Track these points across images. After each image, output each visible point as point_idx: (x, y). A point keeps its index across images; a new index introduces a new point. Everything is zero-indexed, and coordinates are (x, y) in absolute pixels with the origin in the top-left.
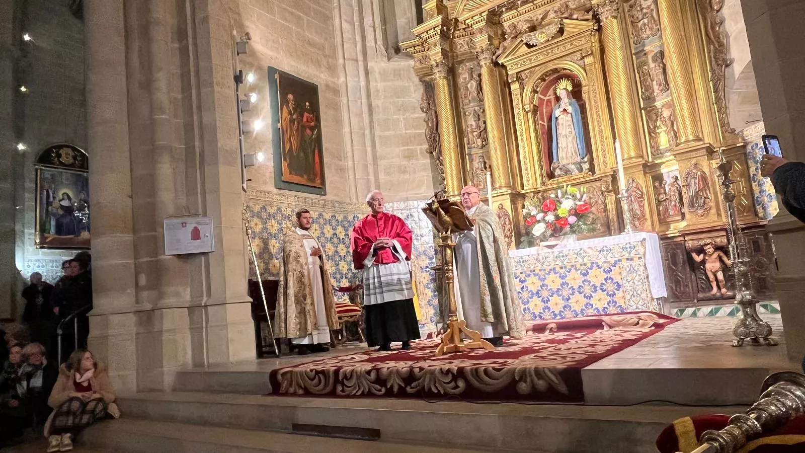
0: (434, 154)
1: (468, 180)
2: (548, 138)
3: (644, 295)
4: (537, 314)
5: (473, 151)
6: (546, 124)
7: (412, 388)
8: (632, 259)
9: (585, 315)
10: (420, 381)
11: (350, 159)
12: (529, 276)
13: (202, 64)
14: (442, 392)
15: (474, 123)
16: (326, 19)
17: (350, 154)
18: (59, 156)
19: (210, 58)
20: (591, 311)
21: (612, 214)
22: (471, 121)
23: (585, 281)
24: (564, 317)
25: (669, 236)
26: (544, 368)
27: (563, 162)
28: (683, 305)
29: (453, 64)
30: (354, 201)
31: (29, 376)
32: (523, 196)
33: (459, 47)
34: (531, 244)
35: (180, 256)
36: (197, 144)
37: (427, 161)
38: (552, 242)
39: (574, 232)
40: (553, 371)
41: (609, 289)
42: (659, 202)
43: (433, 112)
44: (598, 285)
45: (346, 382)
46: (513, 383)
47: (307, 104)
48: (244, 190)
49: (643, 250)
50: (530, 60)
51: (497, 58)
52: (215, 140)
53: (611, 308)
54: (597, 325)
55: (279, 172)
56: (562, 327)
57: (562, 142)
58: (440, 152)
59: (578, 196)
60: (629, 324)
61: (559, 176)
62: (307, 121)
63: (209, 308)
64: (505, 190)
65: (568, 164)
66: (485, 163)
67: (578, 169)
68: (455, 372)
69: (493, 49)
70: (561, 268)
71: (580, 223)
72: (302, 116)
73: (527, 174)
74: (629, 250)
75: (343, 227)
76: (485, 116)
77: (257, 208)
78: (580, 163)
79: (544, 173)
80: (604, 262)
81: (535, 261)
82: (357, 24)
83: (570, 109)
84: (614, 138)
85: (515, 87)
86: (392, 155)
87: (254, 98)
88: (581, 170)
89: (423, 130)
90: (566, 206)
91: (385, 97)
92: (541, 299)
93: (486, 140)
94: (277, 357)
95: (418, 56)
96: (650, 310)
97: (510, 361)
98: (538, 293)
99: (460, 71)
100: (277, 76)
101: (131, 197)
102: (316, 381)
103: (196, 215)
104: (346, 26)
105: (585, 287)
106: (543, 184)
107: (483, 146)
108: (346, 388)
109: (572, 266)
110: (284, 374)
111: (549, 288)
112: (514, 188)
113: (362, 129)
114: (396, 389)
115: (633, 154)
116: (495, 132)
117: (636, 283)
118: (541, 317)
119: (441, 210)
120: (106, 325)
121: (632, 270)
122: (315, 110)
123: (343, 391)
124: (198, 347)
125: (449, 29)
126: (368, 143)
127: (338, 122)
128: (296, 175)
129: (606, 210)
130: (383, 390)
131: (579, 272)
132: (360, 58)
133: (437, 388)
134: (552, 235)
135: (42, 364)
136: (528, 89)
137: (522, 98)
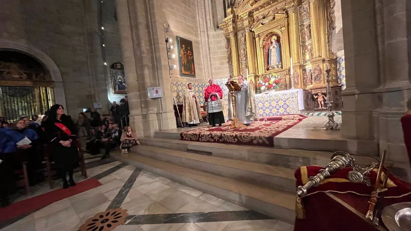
0: (230, 63)
1: (241, 71)
2: (267, 57)
3: (296, 109)
4: (261, 114)
5: (243, 62)
6: (267, 52)
7: (221, 140)
8: (293, 98)
9: (277, 115)
10: (224, 138)
11: (203, 65)
12: (259, 103)
13: (155, 37)
14: (230, 142)
15: (243, 52)
16: (194, 17)
17: (203, 64)
18: (116, 66)
19: (157, 35)
20: (279, 114)
21: (288, 82)
22: (242, 51)
23: (277, 104)
24: (270, 116)
25: (307, 89)
26: (262, 136)
27: (272, 65)
28: (309, 112)
29: (236, 32)
30: (204, 79)
31: (115, 133)
32: (258, 76)
33: (238, 25)
34: (260, 92)
35: (153, 99)
36: (155, 63)
37: (228, 65)
38: (267, 92)
39: (274, 89)
40: (265, 137)
41: (285, 107)
42: (304, 79)
43: (230, 49)
44: (281, 106)
45: (202, 137)
46: (252, 140)
47: (189, 48)
48: (170, 77)
49: (297, 95)
50: (263, 29)
51: (251, 29)
52: (160, 62)
53: (285, 113)
54: (280, 119)
55: (181, 71)
56: (269, 119)
57: (272, 58)
58: (232, 62)
59: (277, 77)
60: (291, 119)
61: (271, 69)
62: (189, 54)
63: (162, 114)
64: (252, 74)
65: (274, 65)
66: (246, 66)
67: (277, 67)
68: (234, 136)
69: (250, 25)
70: (270, 100)
71: (277, 86)
72: (188, 52)
73: (260, 69)
74: (292, 95)
75: (201, 87)
76: (247, 50)
77: (175, 83)
78: (278, 65)
79: (266, 68)
80: (284, 99)
81: (261, 98)
82: (204, 19)
83: (276, 46)
84: (290, 57)
85: (257, 39)
86: (217, 63)
87: (172, 47)
88: (278, 67)
89: (226, 55)
90: (273, 80)
91: (214, 44)
92: (263, 110)
93: (247, 58)
94: (183, 127)
95: (225, 29)
96: (298, 114)
97: (251, 133)
98: (262, 108)
99: (239, 34)
100: (179, 39)
101: (137, 81)
102: (193, 137)
103: (157, 86)
104: (200, 19)
105: (277, 106)
106: (265, 72)
107: (246, 60)
108: (202, 139)
109: (273, 100)
110: (184, 134)
111: (265, 106)
112: (255, 74)
113: (207, 55)
114: (217, 140)
115: (296, 62)
116: (250, 55)
117: (294, 105)
118: (262, 115)
119: (231, 84)
120: (134, 119)
121: (293, 101)
122: (191, 50)
123: (201, 140)
124: (160, 125)
125: (235, 19)
126: (209, 60)
127: (199, 53)
128: (186, 71)
129: (286, 81)
130: (213, 140)
131: (275, 102)
132: (206, 31)
133: (229, 140)
134: (267, 90)
135: (117, 129)
136: (262, 40)
137: (259, 43)
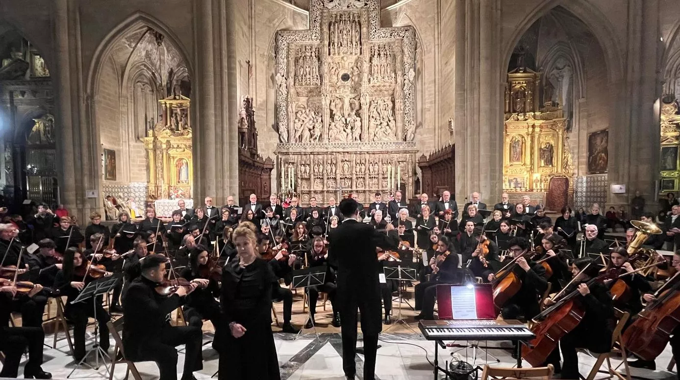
0: (148, 171)
5: (159, 172)
6: (179, 169)
16: (118, 130)
17: (123, 169)
22: (159, 164)
27: (182, 180)
29: (155, 149)
30: (123, 182)
32: (171, 187)
33: (158, 146)
34: (172, 199)
35: (89, 198)
37: (146, 172)
43: (148, 159)
47: (113, 157)
50: (176, 155)
51: (168, 152)
55: (106, 176)
57: (182, 175)
59: (183, 190)
61: (181, 183)
64: (166, 184)
66: (162, 176)
69: (167, 149)
72: (112, 161)
73: (173, 181)
76: (163, 164)
78: (186, 181)
79: (177, 182)
83: (185, 167)
85: (172, 160)
86: (135, 170)
89: (145, 164)
90: (180, 192)
91: (134, 153)
95: (145, 143)
99: (157, 152)
100: (106, 151)
101: (75, 184)
103: (93, 189)
104: (123, 131)
106: (176, 184)
107: (162, 171)
112: (169, 184)
113: (126, 162)
116: (166, 169)
122: (115, 159)
125: (155, 141)
126: (128, 166)
127: (120, 159)
128: (110, 176)
132: (127, 141)
136: (176, 160)
137: (173, 163)
